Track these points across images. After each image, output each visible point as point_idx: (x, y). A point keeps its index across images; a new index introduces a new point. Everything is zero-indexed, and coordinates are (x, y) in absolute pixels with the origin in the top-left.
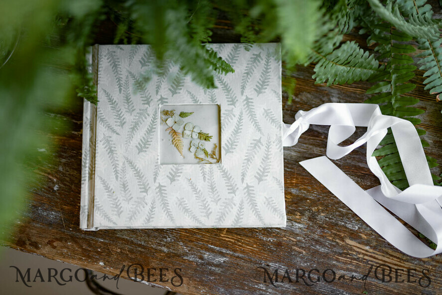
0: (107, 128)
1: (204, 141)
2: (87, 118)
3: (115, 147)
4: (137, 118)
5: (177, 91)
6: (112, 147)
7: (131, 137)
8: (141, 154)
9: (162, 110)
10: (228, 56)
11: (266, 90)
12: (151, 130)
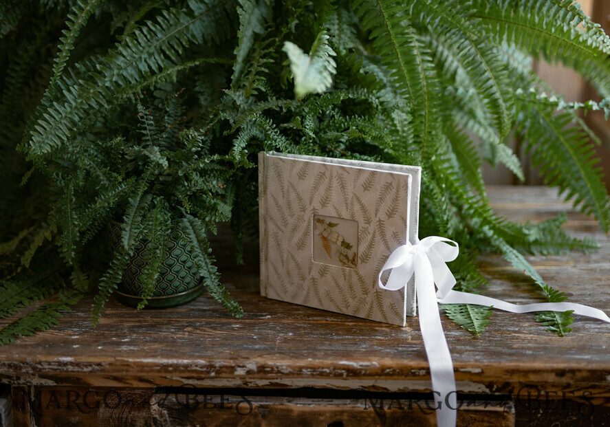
0: (275, 226)
1: (346, 249)
3: (281, 242)
4: (296, 222)
5: (325, 205)
7: (292, 236)
8: (299, 251)
9: (314, 218)
11: (395, 216)
12: (306, 234)
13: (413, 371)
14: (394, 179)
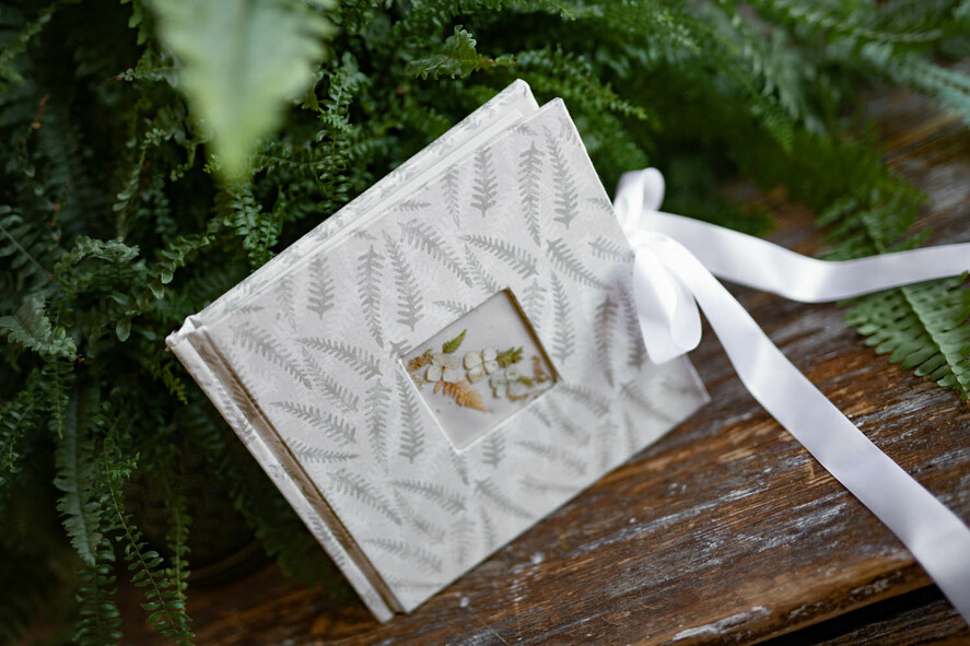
0: (327, 461)
1: (513, 366)
2: (274, 467)
3: (363, 481)
4: (371, 408)
5: (415, 316)
6: (357, 484)
7: (381, 447)
8: (416, 459)
9: (407, 364)
10: (475, 188)
11: (578, 208)
12: (410, 411)
13: (856, 591)
14: (534, 134)
